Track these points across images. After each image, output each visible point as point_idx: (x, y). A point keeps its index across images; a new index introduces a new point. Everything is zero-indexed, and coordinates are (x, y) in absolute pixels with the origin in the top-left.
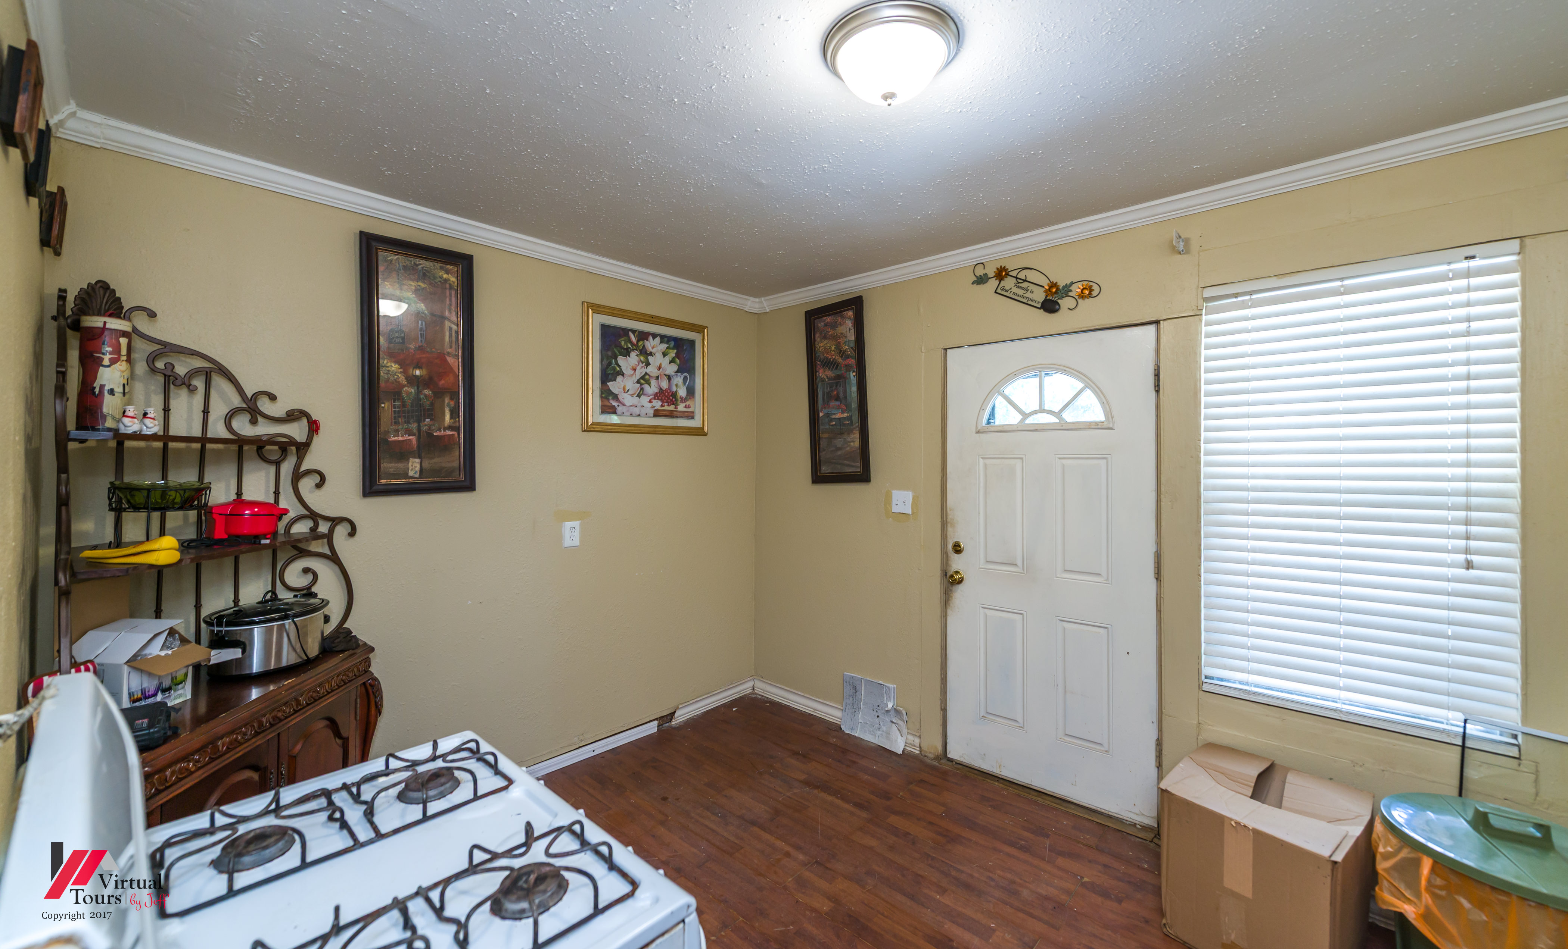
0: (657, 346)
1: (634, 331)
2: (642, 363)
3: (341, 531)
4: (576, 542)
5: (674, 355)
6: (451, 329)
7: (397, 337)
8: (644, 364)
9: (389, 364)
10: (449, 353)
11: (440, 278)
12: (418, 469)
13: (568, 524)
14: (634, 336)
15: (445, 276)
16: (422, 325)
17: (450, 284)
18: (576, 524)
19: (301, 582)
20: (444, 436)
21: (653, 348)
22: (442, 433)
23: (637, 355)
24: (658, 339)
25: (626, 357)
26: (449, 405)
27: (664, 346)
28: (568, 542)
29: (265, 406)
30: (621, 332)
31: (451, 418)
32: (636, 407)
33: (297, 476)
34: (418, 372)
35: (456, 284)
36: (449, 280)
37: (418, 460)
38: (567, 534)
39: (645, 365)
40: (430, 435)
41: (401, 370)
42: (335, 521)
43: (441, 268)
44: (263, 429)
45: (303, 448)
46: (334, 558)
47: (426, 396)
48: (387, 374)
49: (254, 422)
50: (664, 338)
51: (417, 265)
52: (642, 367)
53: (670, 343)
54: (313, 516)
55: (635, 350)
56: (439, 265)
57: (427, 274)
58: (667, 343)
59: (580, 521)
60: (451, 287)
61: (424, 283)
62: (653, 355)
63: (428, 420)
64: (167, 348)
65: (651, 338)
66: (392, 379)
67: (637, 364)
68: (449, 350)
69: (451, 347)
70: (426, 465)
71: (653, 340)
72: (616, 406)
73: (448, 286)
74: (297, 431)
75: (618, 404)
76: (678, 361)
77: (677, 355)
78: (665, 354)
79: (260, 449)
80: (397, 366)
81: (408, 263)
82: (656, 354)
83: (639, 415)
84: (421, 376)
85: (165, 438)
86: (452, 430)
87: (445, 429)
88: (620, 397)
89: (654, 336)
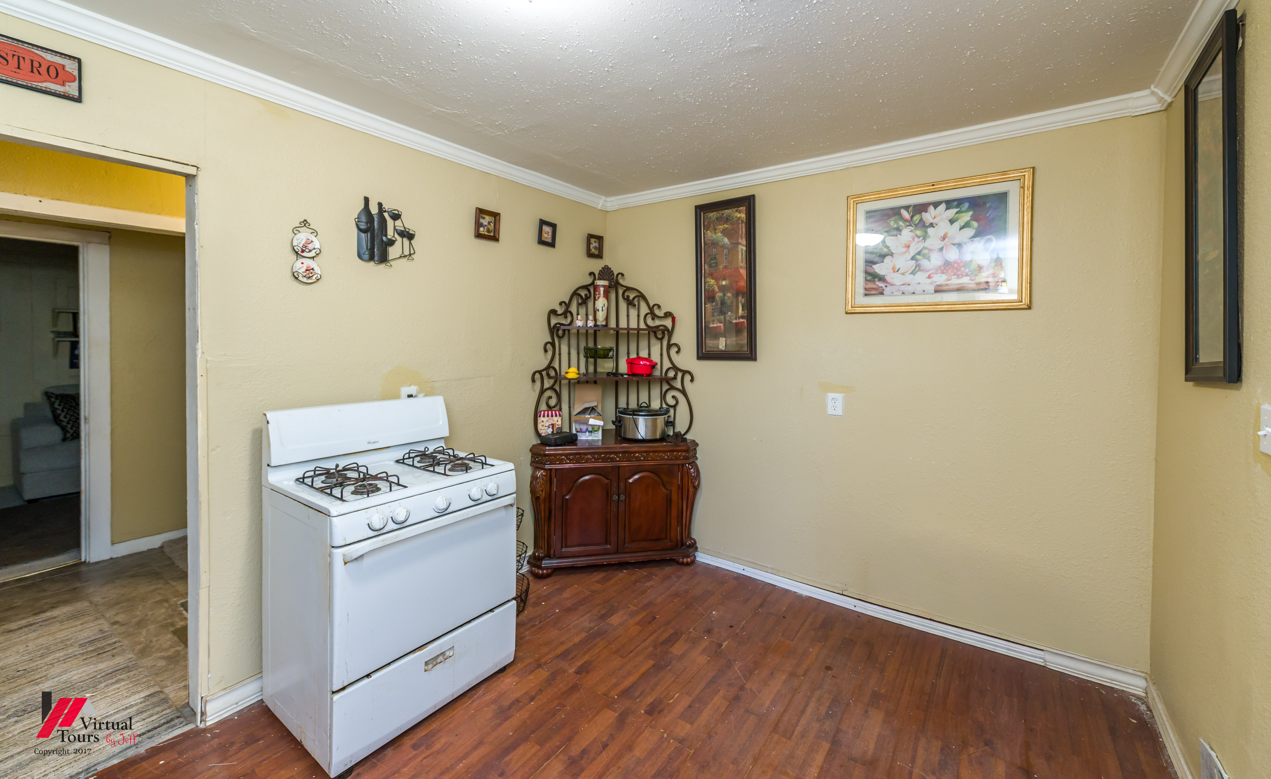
0: (940, 215)
1: (907, 208)
2: (919, 237)
3: (687, 378)
4: (839, 411)
5: (969, 218)
6: (742, 249)
7: (713, 263)
8: (921, 238)
9: (710, 280)
10: (741, 267)
11: (736, 217)
12: (724, 344)
13: (831, 395)
14: (908, 212)
15: (739, 215)
16: (726, 252)
17: (742, 220)
18: (839, 396)
19: (671, 402)
20: (739, 322)
21: (934, 218)
22: (737, 321)
23: (911, 231)
24: (943, 206)
25: (897, 236)
26: (741, 302)
27: (952, 212)
28: (830, 411)
29: (657, 312)
30: (890, 212)
31: (742, 310)
32: (909, 285)
33: (669, 346)
34: (724, 283)
35: (745, 218)
36: (741, 217)
37: (724, 339)
38: (830, 404)
39: (923, 239)
40: (731, 322)
41: (715, 283)
42: (685, 372)
43: (737, 211)
44: (658, 322)
45: (670, 333)
46: (684, 392)
47: (728, 297)
48: (708, 286)
49: (653, 319)
50: (949, 204)
51: (723, 214)
52: (919, 242)
53: (961, 206)
54: (675, 368)
55: (908, 226)
56: (734, 210)
57: (729, 218)
58: (957, 206)
59: (844, 394)
60: (742, 222)
61: (727, 224)
62: (934, 225)
63: (729, 313)
64: (628, 289)
65: (931, 208)
66: (711, 289)
67: (912, 240)
68: (741, 265)
69: (742, 262)
70: (728, 342)
71: (935, 209)
72: (884, 287)
73: (740, 221)
74: (668, 323)
75: (885, 285)
76: (975, 224)
77: (974, 218)
78: (952, 221)
79: (655, 333)
80: (714, 281)
81: (719, 215)
82: (939, 224)
83: (914, 293)
84: (726, 285)
85: (628, 329)
86: (743, 319)
87: (739, 318)
88: (887, 278)
89: (936, 205)
